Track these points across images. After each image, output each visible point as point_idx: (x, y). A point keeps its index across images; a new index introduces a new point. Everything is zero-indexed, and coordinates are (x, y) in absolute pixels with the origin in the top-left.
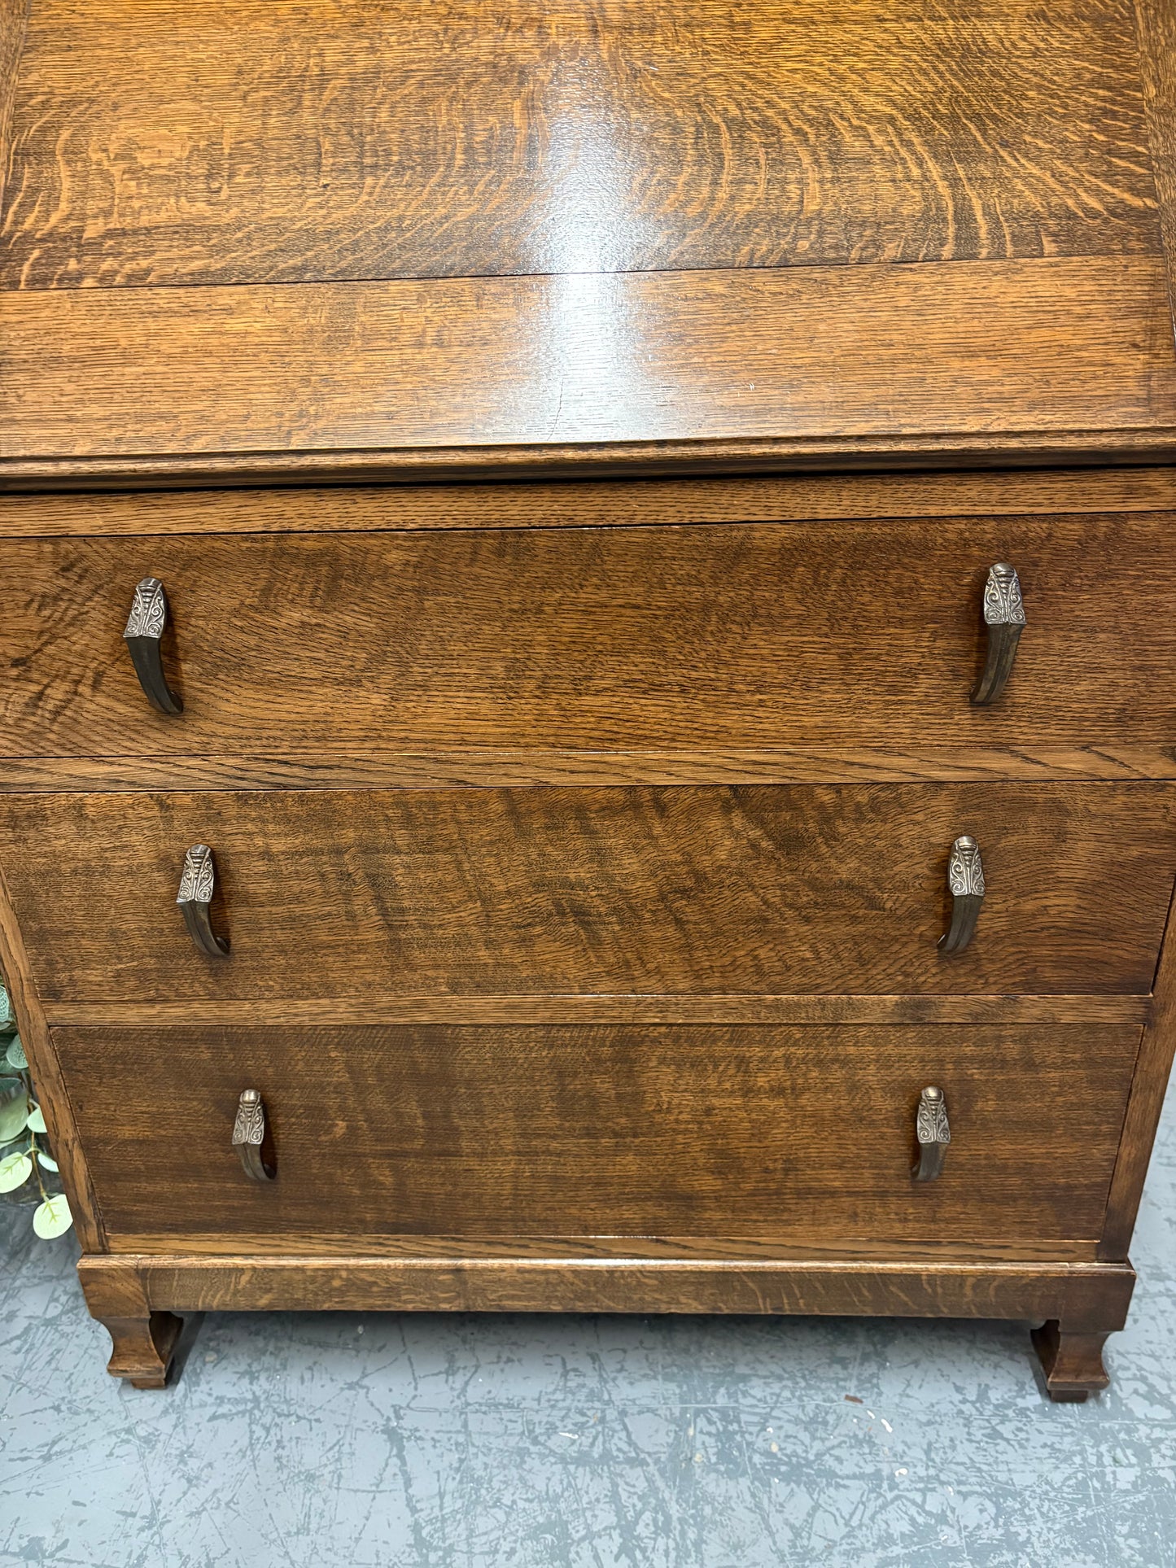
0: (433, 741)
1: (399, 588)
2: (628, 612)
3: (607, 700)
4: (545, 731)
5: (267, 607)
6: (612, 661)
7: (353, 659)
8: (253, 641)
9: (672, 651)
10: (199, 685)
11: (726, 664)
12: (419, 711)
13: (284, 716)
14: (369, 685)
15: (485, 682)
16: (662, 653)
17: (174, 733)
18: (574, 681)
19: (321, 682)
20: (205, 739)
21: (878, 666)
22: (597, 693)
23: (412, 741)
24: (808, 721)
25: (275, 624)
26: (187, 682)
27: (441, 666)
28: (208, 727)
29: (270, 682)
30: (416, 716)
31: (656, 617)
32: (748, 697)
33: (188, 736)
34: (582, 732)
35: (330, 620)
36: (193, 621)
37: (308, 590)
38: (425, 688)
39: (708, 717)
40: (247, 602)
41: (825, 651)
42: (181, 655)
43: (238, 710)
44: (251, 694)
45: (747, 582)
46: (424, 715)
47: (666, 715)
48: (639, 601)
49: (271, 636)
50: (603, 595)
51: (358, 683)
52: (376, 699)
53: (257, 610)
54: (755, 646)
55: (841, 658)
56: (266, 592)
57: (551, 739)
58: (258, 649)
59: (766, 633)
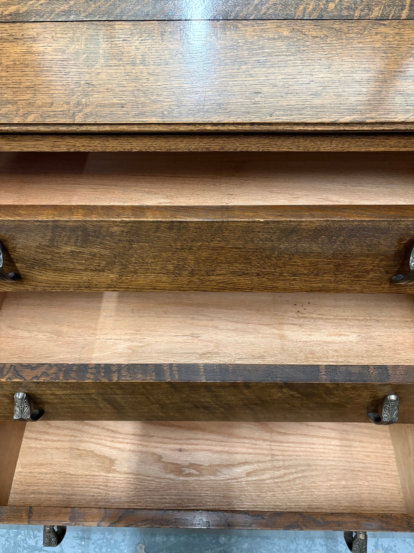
0: (140, 289)
1: (119, 240)
2: (235, 250)
3: (222, 278)
4: (192, 286)
5: (53, 246)
6: (225, 266)
7: (99, 263)
8: (49, 257)
9: (254, 263)
10: (26, 271)
11: (280, 267)
12: (133, 279)
13: (69, 281)
14: (108, 271)
15: (164, 271)
16: (250, 263)
17: (19, 285)
18: (206, 271)
19: (85, 270)
20: (34, 287)
21: (352, 269)
22: (217, 275)
23: (130, 288)
24: (314, 285)
25: (59, 251)
26: (20, 270)
27: (142, 266)
28: (34, 283)
29: (60, 270)
30: (131, 281)
31: (248, 252)
32: (289, 278)
33: (26, 286)
34: (210, 287)
35: (86, 250)
36: (17, 250)
37: (73, 240)
38: (135, 272)
39: (269, 284)
40: (43, 244)
41: (328, 264)
42: (15, 261)
43: (47, 278)
44: (52, 273)
45: (295, 241)
46: (136, 280)
47: (249, 282)
48: (240, 246)
49: (57, 255)
50: (223, 244)
51: (103, 271)
52: (111, 276)
53: (48, 247)
54: (295, 262)
55: (335, 266)
56: (52, 240)
57: (195, 289)
58: (52, 259)
59: (301, 258)
